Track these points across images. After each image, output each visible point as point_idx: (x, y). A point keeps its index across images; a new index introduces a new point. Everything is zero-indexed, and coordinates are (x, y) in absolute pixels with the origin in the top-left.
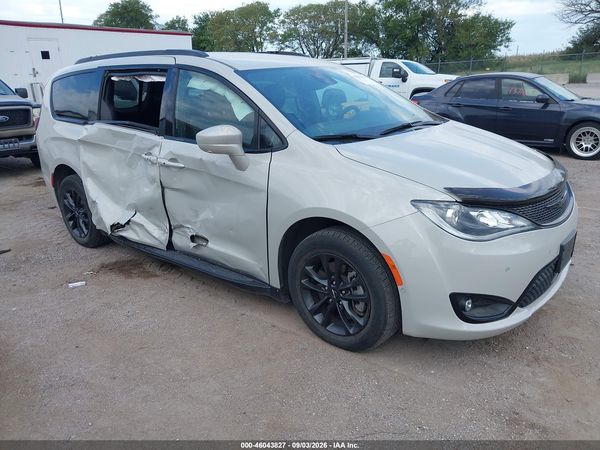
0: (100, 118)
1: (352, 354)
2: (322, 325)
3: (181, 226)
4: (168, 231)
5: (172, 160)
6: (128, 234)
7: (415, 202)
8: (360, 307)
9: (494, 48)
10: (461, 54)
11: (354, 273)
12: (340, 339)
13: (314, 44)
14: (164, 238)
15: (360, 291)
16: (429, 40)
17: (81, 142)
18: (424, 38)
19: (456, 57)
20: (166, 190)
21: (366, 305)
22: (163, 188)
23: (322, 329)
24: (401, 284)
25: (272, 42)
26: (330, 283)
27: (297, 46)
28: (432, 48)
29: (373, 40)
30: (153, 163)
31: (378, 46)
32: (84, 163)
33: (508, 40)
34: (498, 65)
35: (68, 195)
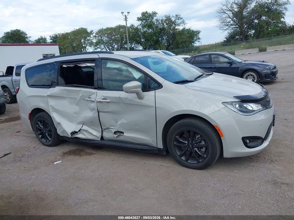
0: (58, 85)
1: (200, 171)
2: (186, 160)
3: (109, 128)
4: (101, 131)
5: (103, 99)
6: (80, 136)
7: (223, 103)
8: (203, 150)
9: (193, 42)
10: (179, 46)
11: (199, 136)
12: (195, 165)
13: (111, 46)
14: (99, 135)
15: (203, 143)
16: (164, 40)
17: (49, 96)
18: (162, 40)
19: (178, 48)
20: (100, 113)
21: (206, 148)
22: (98, 112)
23: (186, 163)
24: (223, 136)
25: (91, 46)
26: (188, 142)
27: (103, 47)
28: (166, 44)
29: (139, 43)
30: (93, 102)
31: (141, 45)
32: (51, 106)
33: (199, 38)
34: (196, 50)
35: (39, 123)
